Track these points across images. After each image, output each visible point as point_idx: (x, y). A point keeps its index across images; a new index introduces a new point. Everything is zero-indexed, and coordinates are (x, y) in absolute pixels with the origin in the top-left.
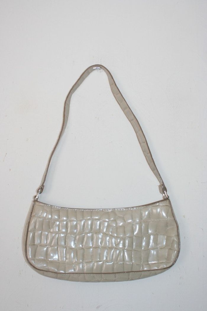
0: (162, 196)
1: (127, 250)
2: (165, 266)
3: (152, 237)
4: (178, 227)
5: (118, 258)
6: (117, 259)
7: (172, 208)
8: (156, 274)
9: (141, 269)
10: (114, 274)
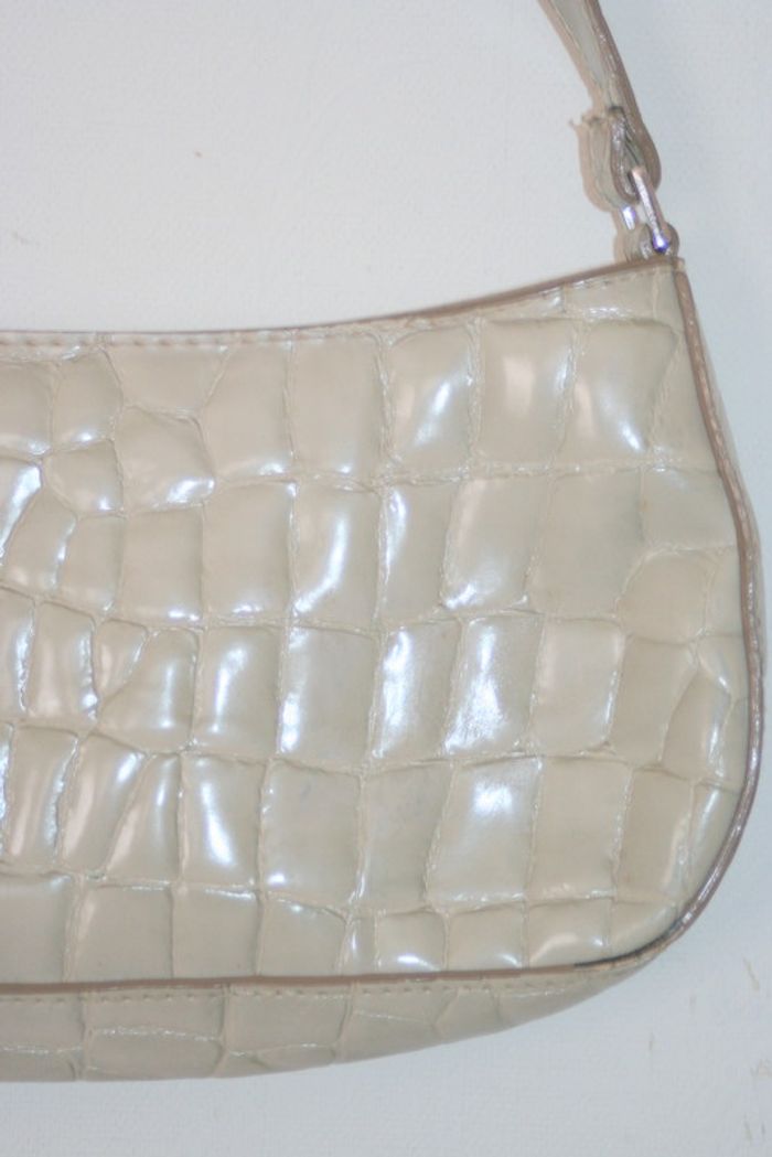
0: (611, 232)
1: (221, 761)
2: (599, 943)
3: (486, 646)
4: (746, 547)
5: (112, 833)
6: (106, 851)
7: (702, 350)
8: (498, 1020)
9: (350, 955)
10: (68, 997)
